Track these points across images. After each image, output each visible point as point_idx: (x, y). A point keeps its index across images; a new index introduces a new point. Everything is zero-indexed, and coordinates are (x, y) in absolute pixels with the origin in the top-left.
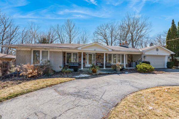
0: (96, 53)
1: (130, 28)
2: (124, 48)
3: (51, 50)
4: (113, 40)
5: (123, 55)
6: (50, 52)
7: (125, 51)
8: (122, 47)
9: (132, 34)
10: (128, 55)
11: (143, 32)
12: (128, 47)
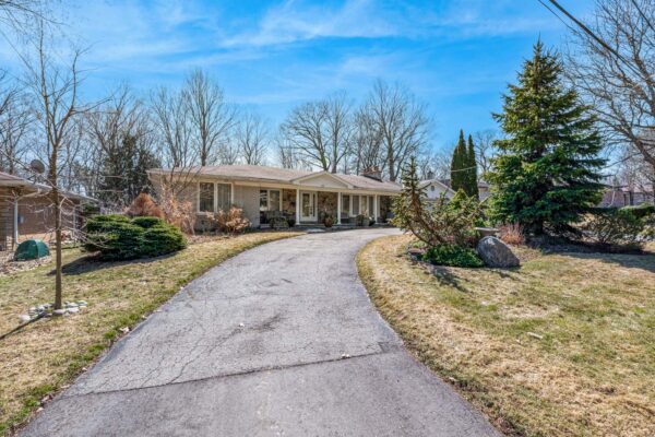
0: (319, 192)
1: (385, 125)
2: (373, 181)
3: (237, 183)
4: (340, 153)
5: (371, 198)
6: (235, 186)
7: (376, 190)
8: (369, 180)
9: (389, 139)
10: (382, 197)
11: (417, 137)
12: (380, 180)
